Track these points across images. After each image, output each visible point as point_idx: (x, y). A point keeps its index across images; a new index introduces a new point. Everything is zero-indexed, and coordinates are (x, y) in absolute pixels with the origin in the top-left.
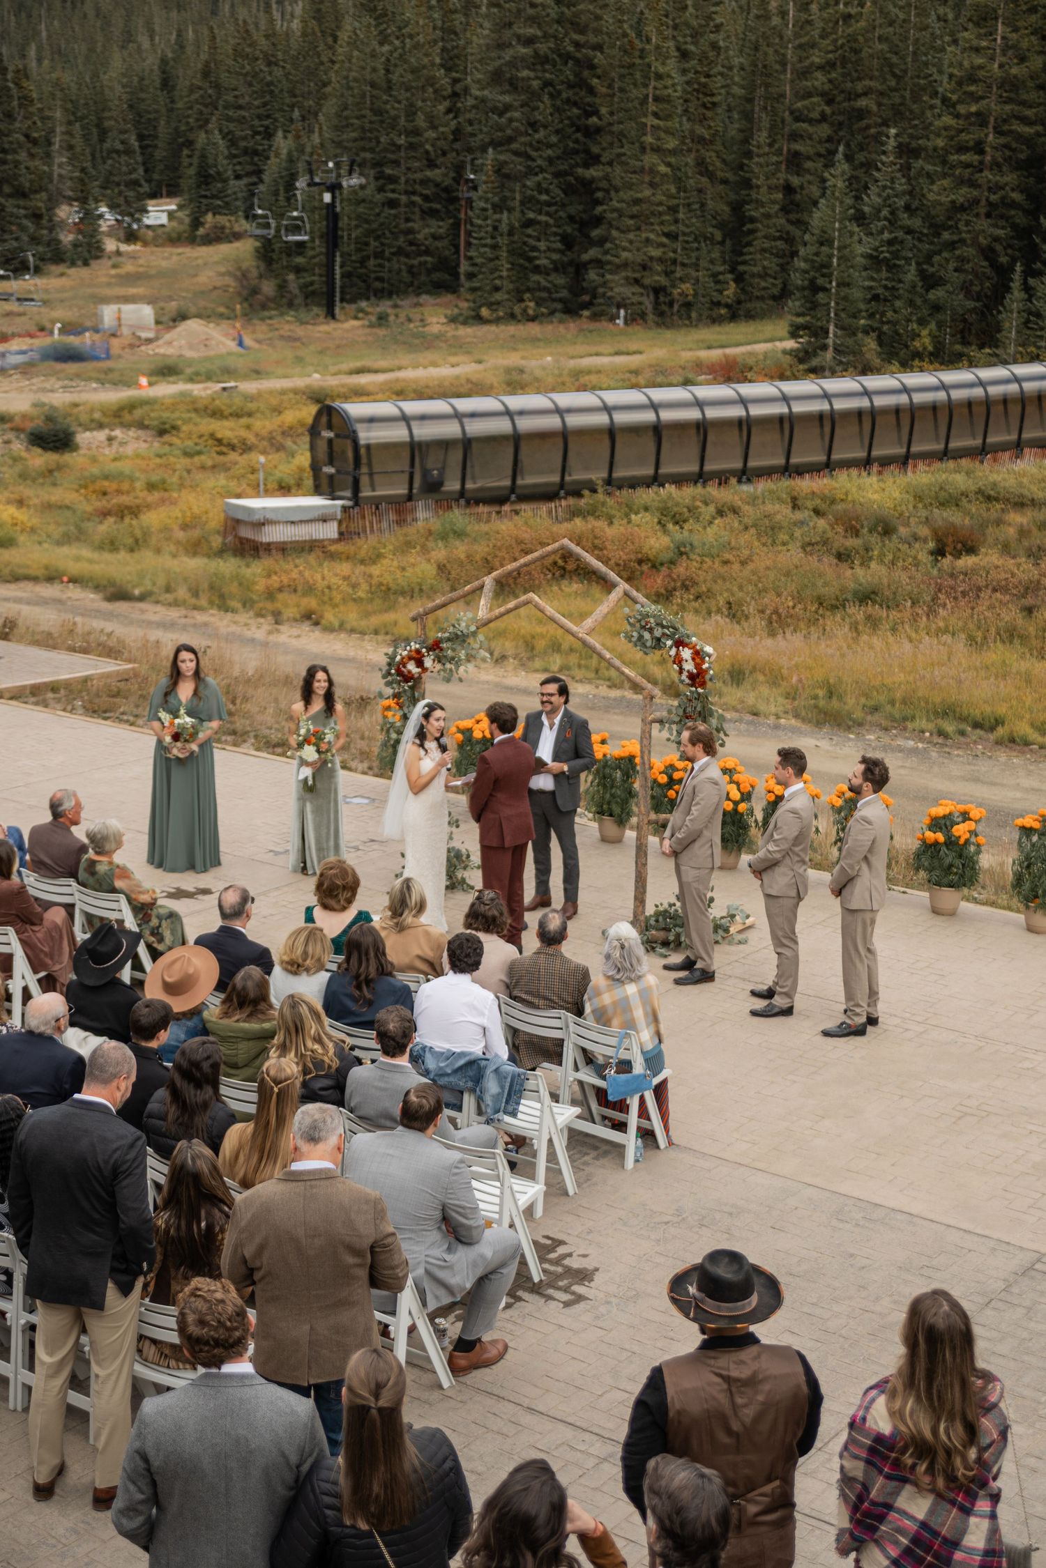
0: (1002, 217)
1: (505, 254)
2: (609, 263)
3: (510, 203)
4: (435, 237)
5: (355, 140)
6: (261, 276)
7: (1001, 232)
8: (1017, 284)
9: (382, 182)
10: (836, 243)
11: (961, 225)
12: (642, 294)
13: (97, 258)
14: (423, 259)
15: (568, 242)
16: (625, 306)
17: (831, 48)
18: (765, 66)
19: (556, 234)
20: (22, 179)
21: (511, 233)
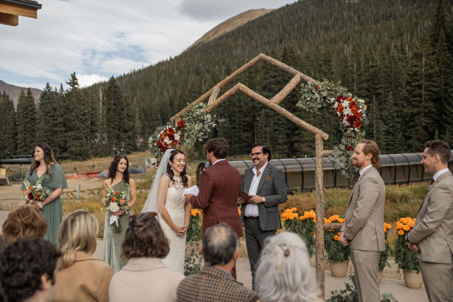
0: (429, 117)
1: (268, 140)
2: (301, 141)
3: (270, 125)
4: (247, 137)
5: (223, 110)
6: (194, 151)
7: (429, 121)
8: (437, 136)
9: (231, 122)
10: (375, 127)
11: (416, 120)
12: (312, 150)
13: (147, 149)
14: (244, 144)
15: (288, 136)
16: (307, 154)
17: (368, 75)
18: (347, 81)
19: (284, 133)
20: (125, 127)
21: (270, 133)
